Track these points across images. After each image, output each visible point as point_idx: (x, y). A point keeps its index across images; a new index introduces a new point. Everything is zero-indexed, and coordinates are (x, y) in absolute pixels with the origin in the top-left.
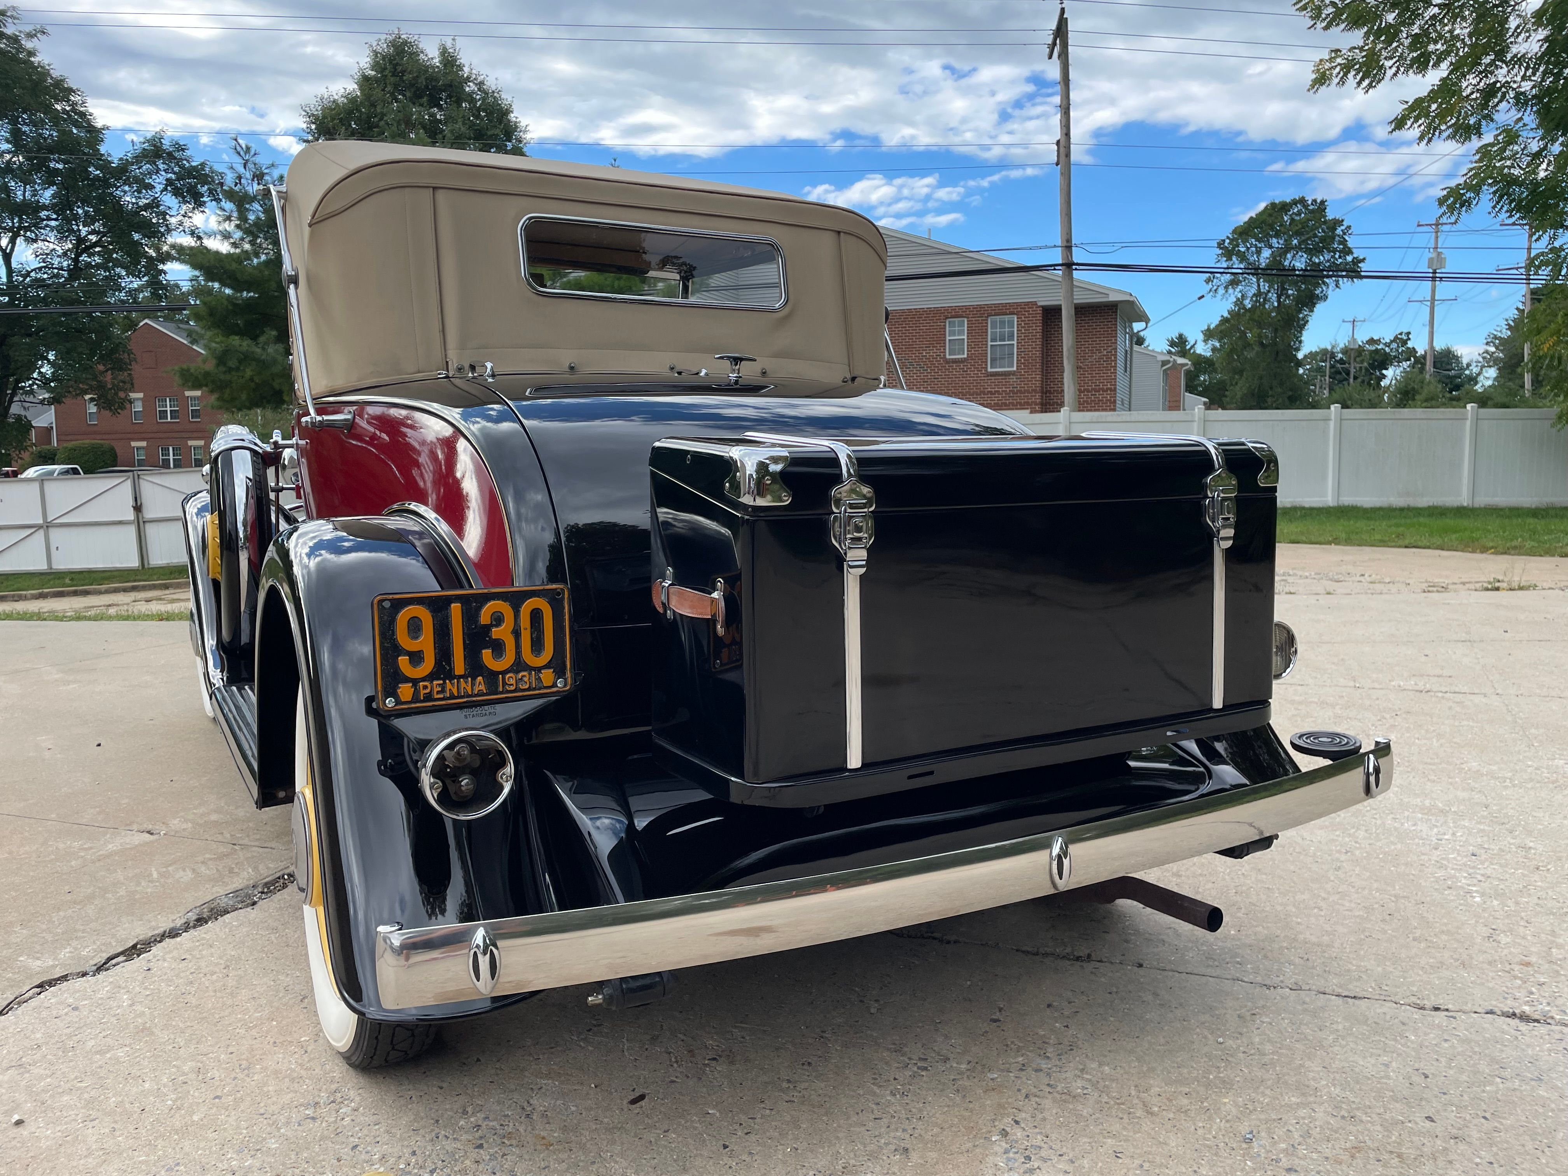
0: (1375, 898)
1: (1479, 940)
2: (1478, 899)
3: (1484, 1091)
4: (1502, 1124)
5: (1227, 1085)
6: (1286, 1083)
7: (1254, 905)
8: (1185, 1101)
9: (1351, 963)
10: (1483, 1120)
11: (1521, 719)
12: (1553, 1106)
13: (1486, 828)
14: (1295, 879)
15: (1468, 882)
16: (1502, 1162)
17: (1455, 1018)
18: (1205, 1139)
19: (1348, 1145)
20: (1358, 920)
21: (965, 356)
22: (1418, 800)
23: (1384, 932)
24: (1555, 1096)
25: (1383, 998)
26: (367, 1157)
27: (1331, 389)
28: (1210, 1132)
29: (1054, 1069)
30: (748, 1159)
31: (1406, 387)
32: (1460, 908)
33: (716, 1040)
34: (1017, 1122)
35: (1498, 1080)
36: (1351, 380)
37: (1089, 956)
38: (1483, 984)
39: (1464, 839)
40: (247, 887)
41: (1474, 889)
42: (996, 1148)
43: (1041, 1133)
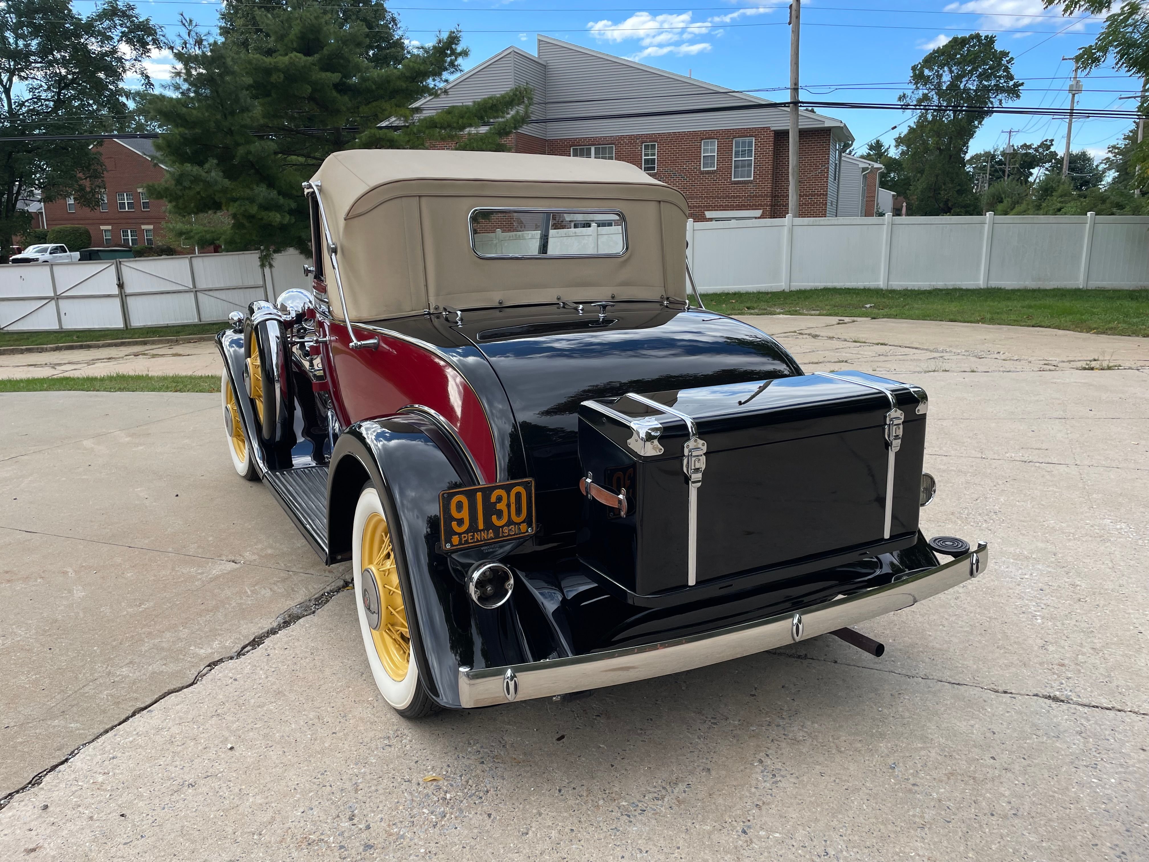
0: (977, 619)
1: (1036, 648)
2: (1039, 621)
3: (1025, 743)
4: (1033, 762)
5: (882, 736)
6: (915, 735)
7: (904, 623)
8: (859, 745)
9: (958, 662)
10: (1023, 760)
11: (1088, 486)
12: (1063, 752)
13: (1053, 570)
14: (930, 605)
15: (1035, 609)
16: (1030, 784)
17: (1015, 698)
18: (869, 767)
19: (947, 772)
20: (966, 634)
21: (715, 169)
22: (1012, 549)
23: (980, 642)
24: (1065, 746)
25: (975, 685)
26: (425, 767)
27: (990, 185)
28: (872, 763)
29: (787, 725)
30: (625, 773)
31: (1047, 185)
32: (1028, 626)
33: (597, 705)
34: (767, 755)
35: (1035, 736)
36: (1006, 178)
37: (806, 655)
38: (1034, 677)
39: (1037, 578)
40: (306, 601)
41: (1038, 614)
42: (757, 770)
43: (780, 762)
